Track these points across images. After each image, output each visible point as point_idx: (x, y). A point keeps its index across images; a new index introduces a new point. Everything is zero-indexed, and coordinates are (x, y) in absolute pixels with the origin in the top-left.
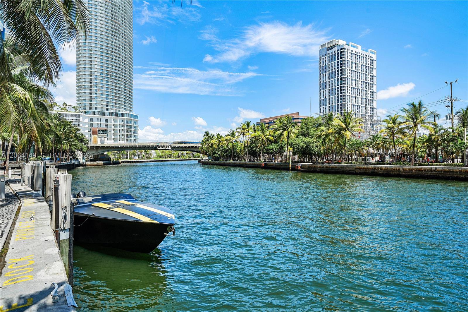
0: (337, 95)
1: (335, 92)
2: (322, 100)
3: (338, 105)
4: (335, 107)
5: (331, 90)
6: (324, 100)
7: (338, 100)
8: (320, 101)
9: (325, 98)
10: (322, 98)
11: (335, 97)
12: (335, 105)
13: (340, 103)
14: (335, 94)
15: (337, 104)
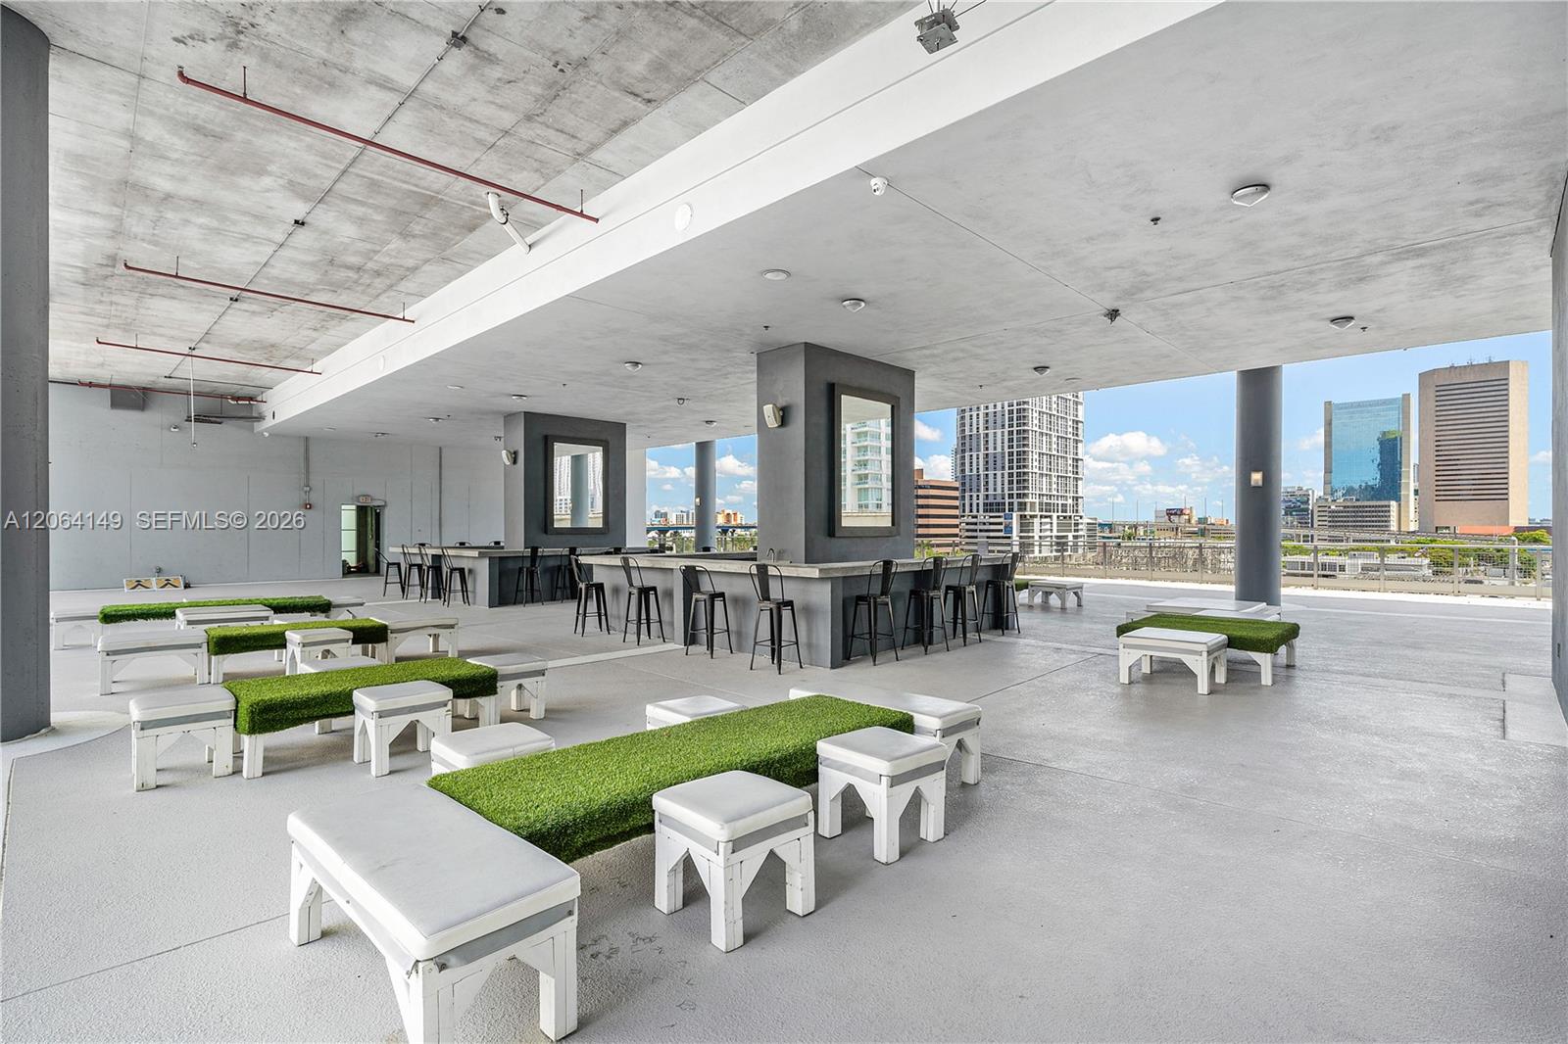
0: (1007, 429)
1: (1003, 422)
2: (968, 438)
3: (1011, 454)
4: (1004, 457)
5: (991, 416)
6: (974, 438)
7: (1011, 440)
8: (964, 438)
9: (975, 432)
10: (967, 433)
11: (1003, 432)
12: (1003, 453)
13: (1015, 450)
14: (1003, 426)
15: (1007, 450)
